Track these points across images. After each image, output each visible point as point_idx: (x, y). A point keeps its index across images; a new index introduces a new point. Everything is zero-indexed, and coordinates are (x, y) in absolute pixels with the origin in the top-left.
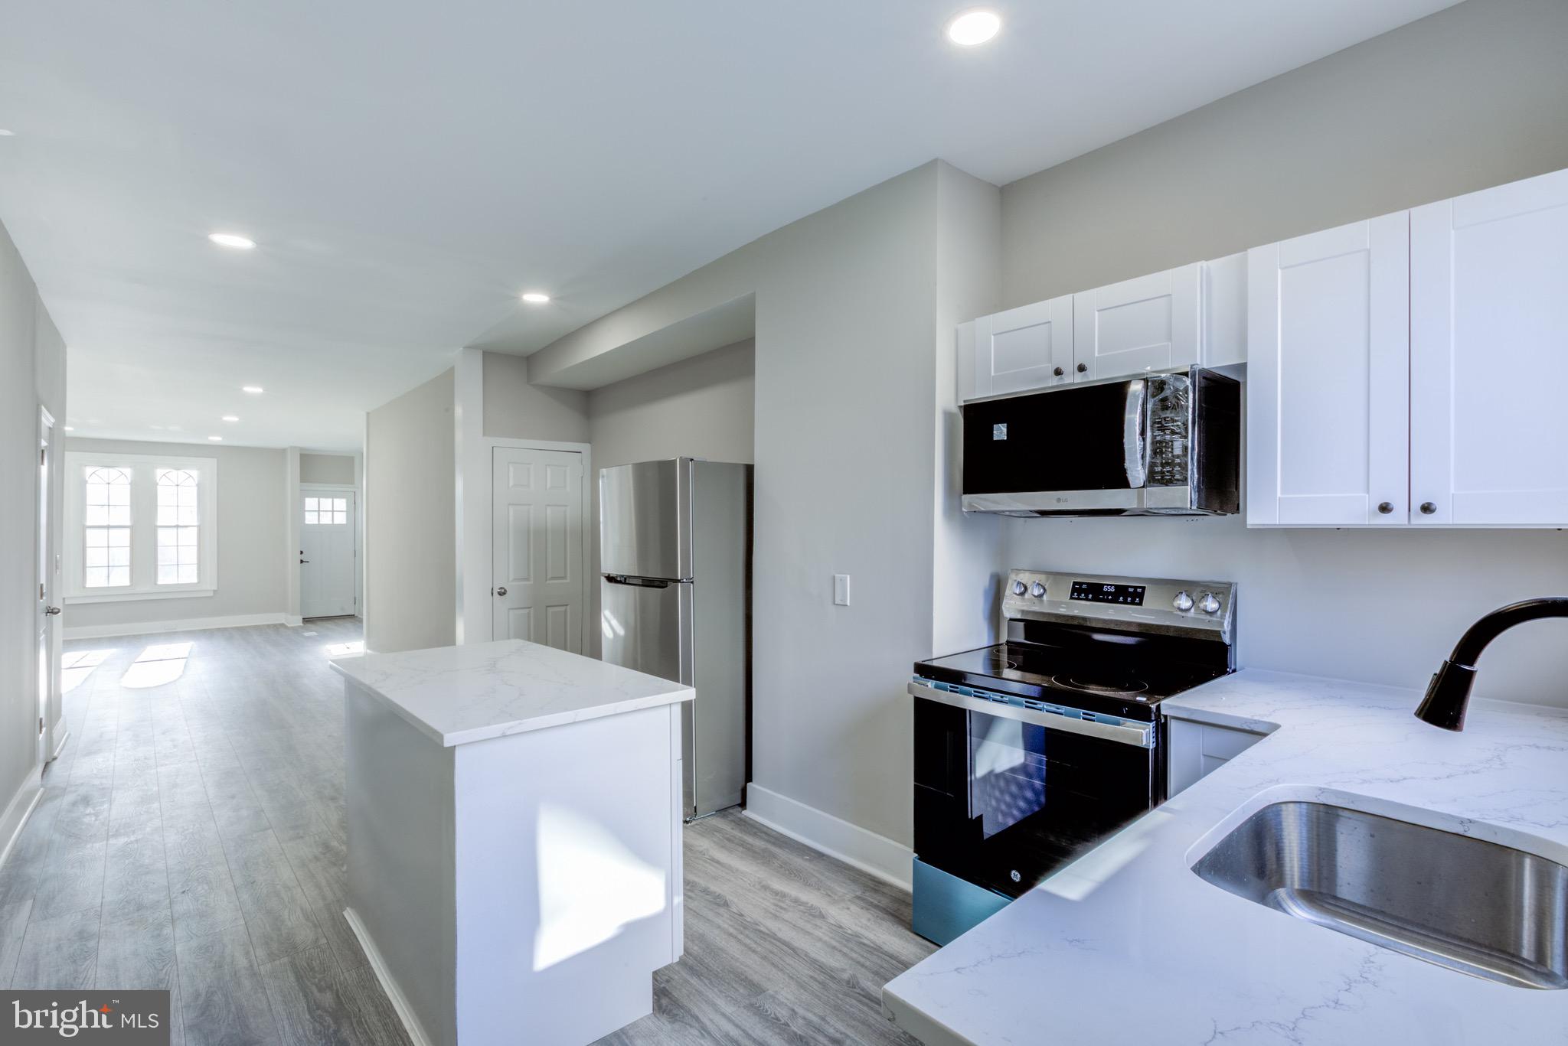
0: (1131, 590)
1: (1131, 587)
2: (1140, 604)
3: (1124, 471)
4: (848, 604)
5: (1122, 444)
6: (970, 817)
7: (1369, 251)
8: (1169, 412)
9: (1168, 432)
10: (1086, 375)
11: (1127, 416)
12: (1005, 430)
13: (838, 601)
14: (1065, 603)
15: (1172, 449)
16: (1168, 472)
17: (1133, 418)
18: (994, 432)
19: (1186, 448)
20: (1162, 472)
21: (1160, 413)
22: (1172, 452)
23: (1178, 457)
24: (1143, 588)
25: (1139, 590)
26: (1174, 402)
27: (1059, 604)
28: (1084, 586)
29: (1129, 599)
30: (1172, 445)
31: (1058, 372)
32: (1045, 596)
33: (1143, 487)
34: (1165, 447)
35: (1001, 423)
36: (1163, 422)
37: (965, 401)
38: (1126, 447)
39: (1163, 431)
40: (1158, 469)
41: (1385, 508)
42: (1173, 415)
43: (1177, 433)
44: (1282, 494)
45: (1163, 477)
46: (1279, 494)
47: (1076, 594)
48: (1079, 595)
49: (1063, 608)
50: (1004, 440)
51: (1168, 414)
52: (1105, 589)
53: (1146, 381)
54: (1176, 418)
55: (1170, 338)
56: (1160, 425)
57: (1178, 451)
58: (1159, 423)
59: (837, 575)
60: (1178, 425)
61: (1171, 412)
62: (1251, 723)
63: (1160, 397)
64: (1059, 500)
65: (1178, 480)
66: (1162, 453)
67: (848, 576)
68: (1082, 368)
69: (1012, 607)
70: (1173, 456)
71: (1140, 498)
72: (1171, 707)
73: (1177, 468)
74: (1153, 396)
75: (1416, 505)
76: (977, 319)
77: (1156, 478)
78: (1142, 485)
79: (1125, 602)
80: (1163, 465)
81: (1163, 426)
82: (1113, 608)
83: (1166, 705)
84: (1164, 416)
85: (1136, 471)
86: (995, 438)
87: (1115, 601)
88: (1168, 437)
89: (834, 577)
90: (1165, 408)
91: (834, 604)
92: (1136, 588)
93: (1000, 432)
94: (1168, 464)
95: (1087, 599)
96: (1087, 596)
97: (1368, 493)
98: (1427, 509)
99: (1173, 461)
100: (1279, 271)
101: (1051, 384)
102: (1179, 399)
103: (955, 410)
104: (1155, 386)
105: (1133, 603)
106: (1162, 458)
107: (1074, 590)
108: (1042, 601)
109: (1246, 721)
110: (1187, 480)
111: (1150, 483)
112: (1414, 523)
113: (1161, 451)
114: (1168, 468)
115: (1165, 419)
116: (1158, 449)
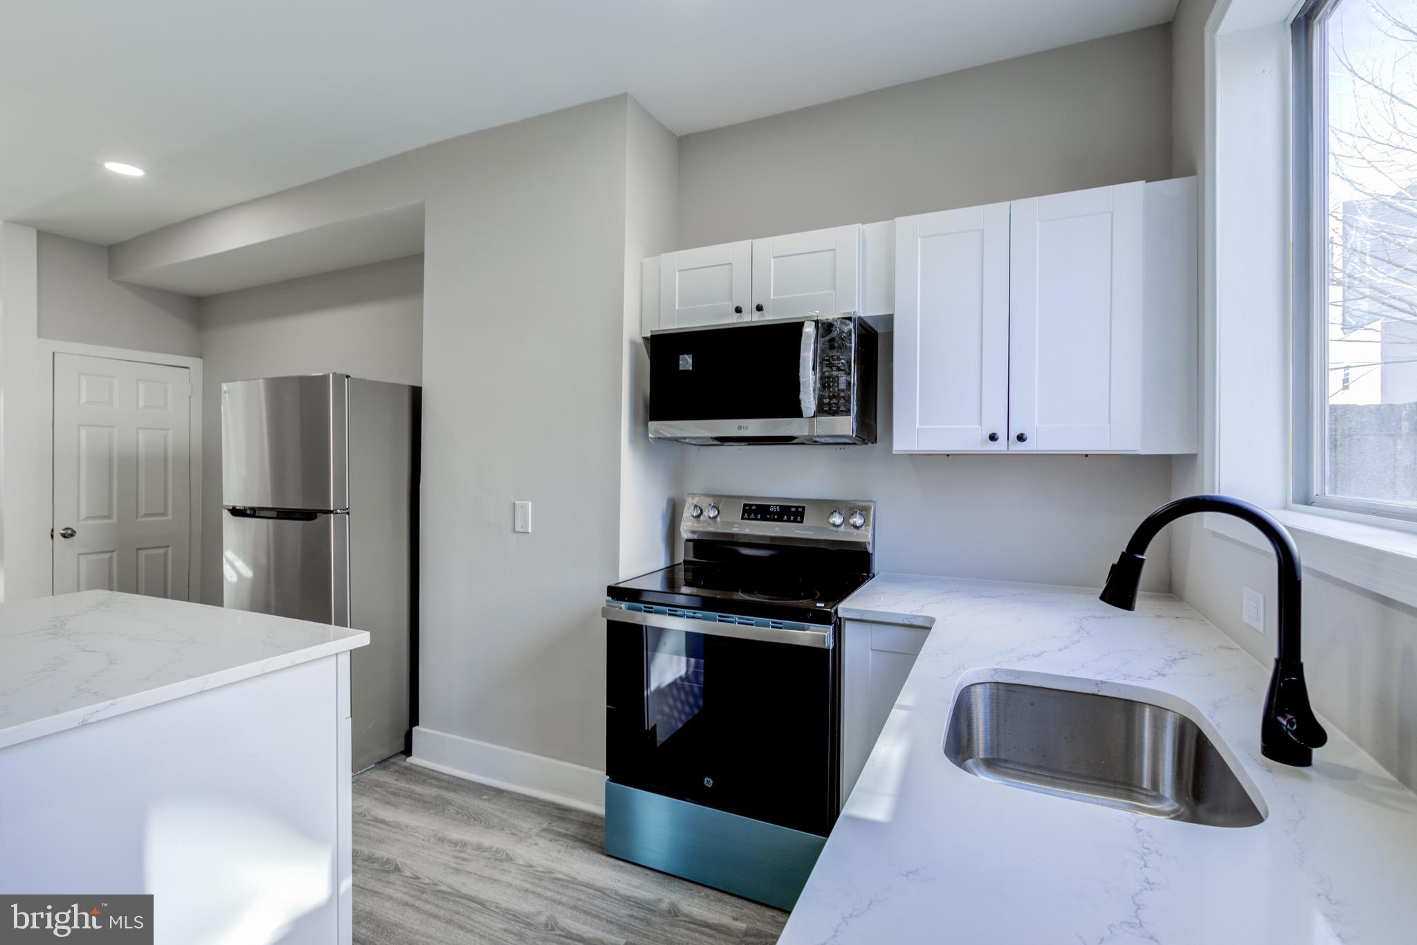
0: (793, 509)
1: (794, 507)
2: (802, 521)
3: (799, 402)
4: (530, 531)
5: (798, 377)
6: (646, 728)
7: (983, 230)
8: (835, 351)
9: (834, 368)
10: (762, 315)
11: (802, 354)
12: (690, 361)
13: (518, 529)
14: (737, 523)
15: (838, 384)
16: (835, 403)
17: (807, 354)
19: (849, 383)
20: (829, 404)
21: (828, 352)
22: (838, 386)
23: (843, 391)
24: (804, 508)
25: (800, 510)
26: (839, 342)
27: (732, 524)
28: (754, 507)
29: (792, 518)
30: (838, 380)
31: (738, 310)
32: (718, 518)
33: (814, 416)
34: (832, 381)
35: (687, 354)
36: (831, 360)
37: (651, 332)
38: (802, 380)
39: (830, 367)
40: (827, 401)
41: (993, 438)
42: (838, 354)
43: (842, 370)
44: (920, 425)
45: (830, 409)
46: (917, 425)
47: (746, 515)
48: (749, 515)
49: (736, 527)
50: (689, 371)
51: (835, 353)
52: (771, 509)
53: (817, 322)
54: (841, 357)
55: (834, 287)
56: (828, 363)
57: (843, 386)
58: (827, 360)
59: (516, 502)
60: (843, 363)
61: (837, 352)
62: (911, 618)
63: (828, 338)
64: (740, 428)
65: (842, 411)
66: (829, 387)
67: (530, 503)
68: (759, 308)
69: (687, 528)
70: (839, 390)
71: (811, 426)
72: (846, 610)
73: (842, 400)
74: (823, 337)
75: (1013, 435)
76: (662, 255)
77: (824, 408)
78: (813, 415)
79: (789, 521)
80: (830, 398)
81: (830, 363)
82: (778, 526)
83: (844, 608)
84: (831, 354)
85: (809, 401)
86: (681, 368)
87: (780, 520)
88: (835, 373)
89: (514, 504)
90: (832, 348)
91: (514, 531)
92: (797, 507)
93: (686, 362)
94: (834, 397)
95: (756, 519)
96: (756, 516)
97: (981, 425)
98: (1021, 438)
99: (839, 394)
100: (919, 239)
101: (732, 320)
102: (843, 340)
103: (640, 341)
104: (825, 328)
105: (795, 521)
106: (830, 391)
107: (744, 511)
108: (716, 522)
109: (907, 616)
110: (849, 410)
111: (819, 413)
112: (1010, 449)
113: (829, 385)
114: (834, 401)
115: (832, 357)
116: (826, 383)
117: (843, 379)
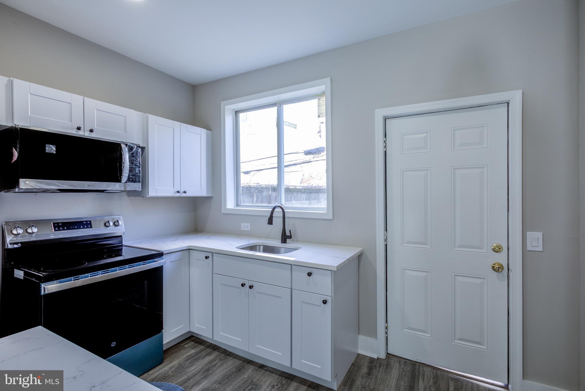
0: (85, 223)
1: (85, 221)
3: (121, 177)
8: (134, 158)
9: (134, 165)
10: (94, 135)
12: (54, 149)
15: (135, 171)
16: (134, 178)
18: (46, 148)
19: (140, 171)
21: (131, 158)
23: (137, 173)
24: (90, 221)
25: (88, 222)
28: (60, 224)
29: (85, 226)
30: (135, 169)
31: (79, 129)
33: (126, 182)
35: (51, 145)
36: (132, 161)
39: (132, 164)
40: (131, 177)
41: (178, 192)
43: (137, 166)
44: (157, 187)
45: (132, 180)
47: (57, 228)
48: (59, 228)
49: (54, 235)
50: (53, 154)
51: (134, 159)
52: (72, 224)
53: (126, 145)
54: (136, 161)
57: (137, 172)
58: (131, 161)
60: (137, 163)
64: (89, 186)
65: (137, 181)
68: (92, 131)
70: (136, 173)
71: (125, 187)
73: (137, 177)
74: (130, 152)
75: (183, 191)
77: (129, 180)
79: (84, 228)
80: (133, 175)
81: (132, 162)
83: (163, 251)
84: (132, 159)
85: (124, 177)
87: (79, 228)
88: (134, 166)
90: (133, 156)
92: (86, 221)
93: (51, 149)
95: (64, 230)
97: (174, 188)
98: (185, 192)
99: (136, 175)
100: (156, 125)
101: (74, 132)
102: (137, 154)
104: (130, 148)
106: (132, 173)
107: (55, 227)
110: (140, 181)
111: (128, 181)
112: (181, 195)
113: (132, 171)
114: (134, 177)
115: (133, 160)
116: (131, 170)
117: (137, 169)
